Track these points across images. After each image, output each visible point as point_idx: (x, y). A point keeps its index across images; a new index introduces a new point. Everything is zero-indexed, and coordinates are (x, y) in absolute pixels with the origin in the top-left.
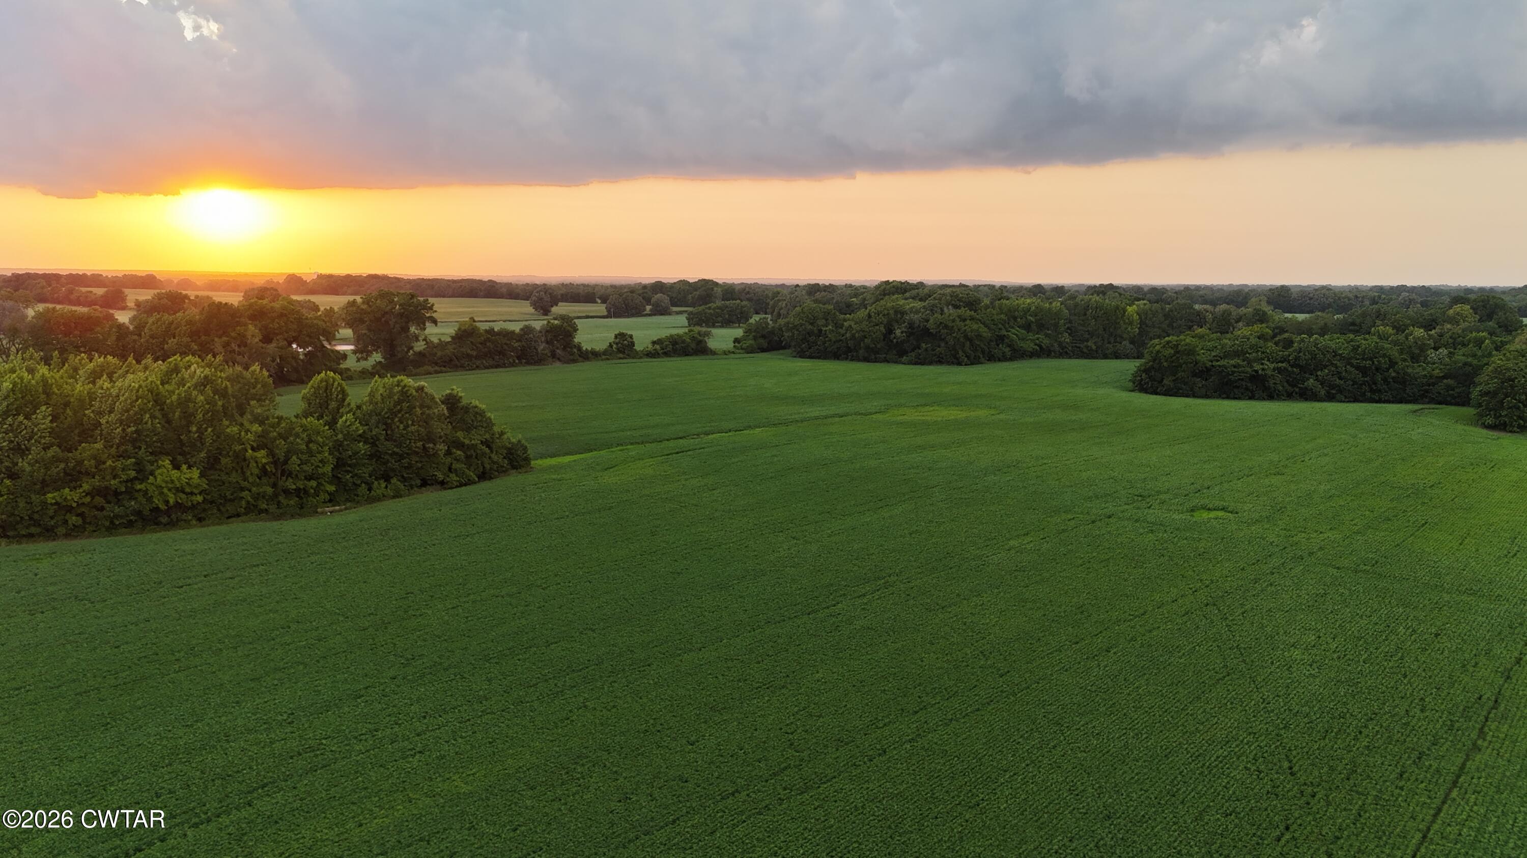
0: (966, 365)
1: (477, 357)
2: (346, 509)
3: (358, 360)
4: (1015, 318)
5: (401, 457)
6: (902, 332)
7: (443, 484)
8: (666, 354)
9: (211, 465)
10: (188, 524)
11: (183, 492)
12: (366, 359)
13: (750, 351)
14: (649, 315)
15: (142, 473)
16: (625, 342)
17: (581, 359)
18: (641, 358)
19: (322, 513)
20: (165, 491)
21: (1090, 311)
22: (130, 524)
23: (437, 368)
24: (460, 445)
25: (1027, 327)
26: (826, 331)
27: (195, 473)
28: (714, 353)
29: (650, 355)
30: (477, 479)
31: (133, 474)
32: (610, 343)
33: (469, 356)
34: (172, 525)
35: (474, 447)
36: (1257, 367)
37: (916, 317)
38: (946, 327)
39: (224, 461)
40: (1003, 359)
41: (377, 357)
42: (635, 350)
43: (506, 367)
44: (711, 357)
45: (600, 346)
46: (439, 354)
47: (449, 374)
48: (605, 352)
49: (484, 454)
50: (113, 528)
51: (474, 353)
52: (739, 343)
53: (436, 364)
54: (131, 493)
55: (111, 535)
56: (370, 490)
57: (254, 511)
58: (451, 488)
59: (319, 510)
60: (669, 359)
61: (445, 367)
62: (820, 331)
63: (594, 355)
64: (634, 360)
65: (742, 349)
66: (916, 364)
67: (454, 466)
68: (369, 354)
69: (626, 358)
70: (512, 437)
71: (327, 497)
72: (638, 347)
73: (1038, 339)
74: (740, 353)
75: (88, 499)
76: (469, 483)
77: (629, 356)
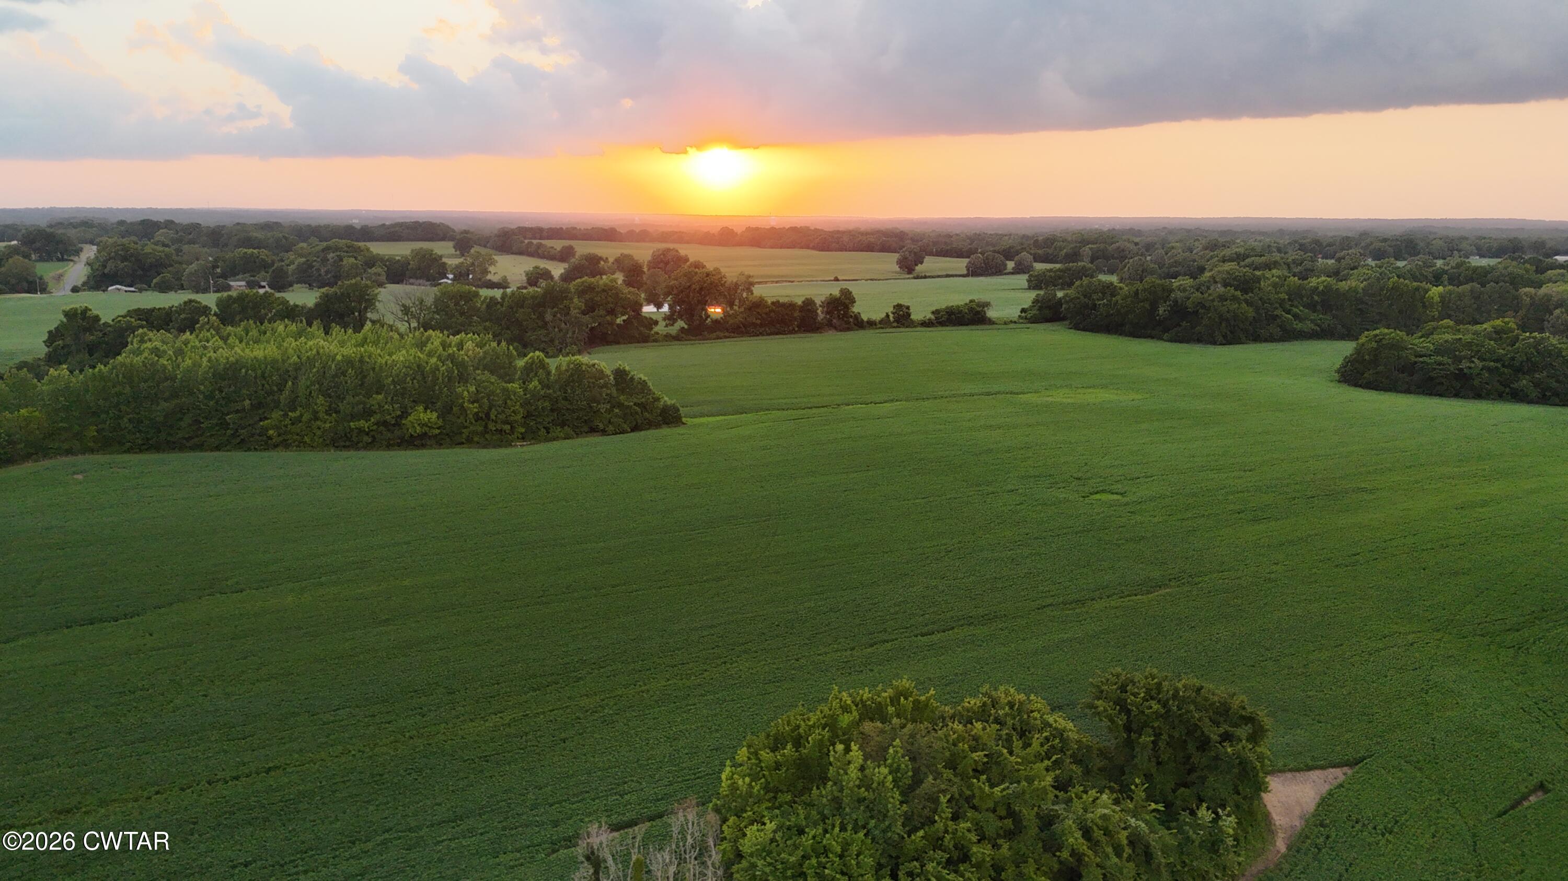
0: (1221, 344)
1: (761, 325)
2: (531, 444)
3: (667, 326)
4: (1301, 297)
5: (573, 411)
6: (1165, 311)
7: (604, 432)
8: (942, 324)
9: (445, 412)
10: (431, 447)
11: (427, 426)
12: (672, 325)
13: (1034, 320)
14: (1012, 273)
15: (405, 414)
16: (901, 313)
17: (856, 327)
18: (915, 327)
19: (515, 445)
20: (416, 425)
21: (1385, 292)
22: (399, 445)
23: (727, 334)
24: (620, 405)
25: (1312, 307)
26: (1100, 305)
27: (435, 415)
28: (990, 322)
29: (926, 324)
30: (629, 430)
31: (399, 413)
32: (887, 314)
33: (754, 325)
34: (423, 446)
35: (628, 407)
36: (1464, 365)
37: (1179, 295)
38: (1204, 307)
39: (454, 409)
40: (1270, 339)
41: (680, 324)
42: (911, 320)
43: (786, 334)
44: (990, 327)
45: (878, 316)
46: (731, 321)
47: (735, 339)
48: (881, 322)
49: (637, 413)
50: (389, 446)
51: (759, 322)
52: (1025, 312)
53: (727, 330)
54: (398, 424)
55: (389, 450)
56: (548, 433)
57: (469, 442)
58: (609, 435)
59: (513, 444)
60: (944, 328)
61: (734, 333)
62: (1095, 305)
63: (871, 324)
64: (907, 329)
65: (1026, 318)
66: (1175, 341)
67: (612, 420)
68: (675, 321)
69: (899, 327)
70: (667, 400)
71: (520, 436)
72: (916, 316)
73: (1320, 319)
74: (1022, 323)
75: (375, 427)
76: (623, 432)
77: (903, 325)
